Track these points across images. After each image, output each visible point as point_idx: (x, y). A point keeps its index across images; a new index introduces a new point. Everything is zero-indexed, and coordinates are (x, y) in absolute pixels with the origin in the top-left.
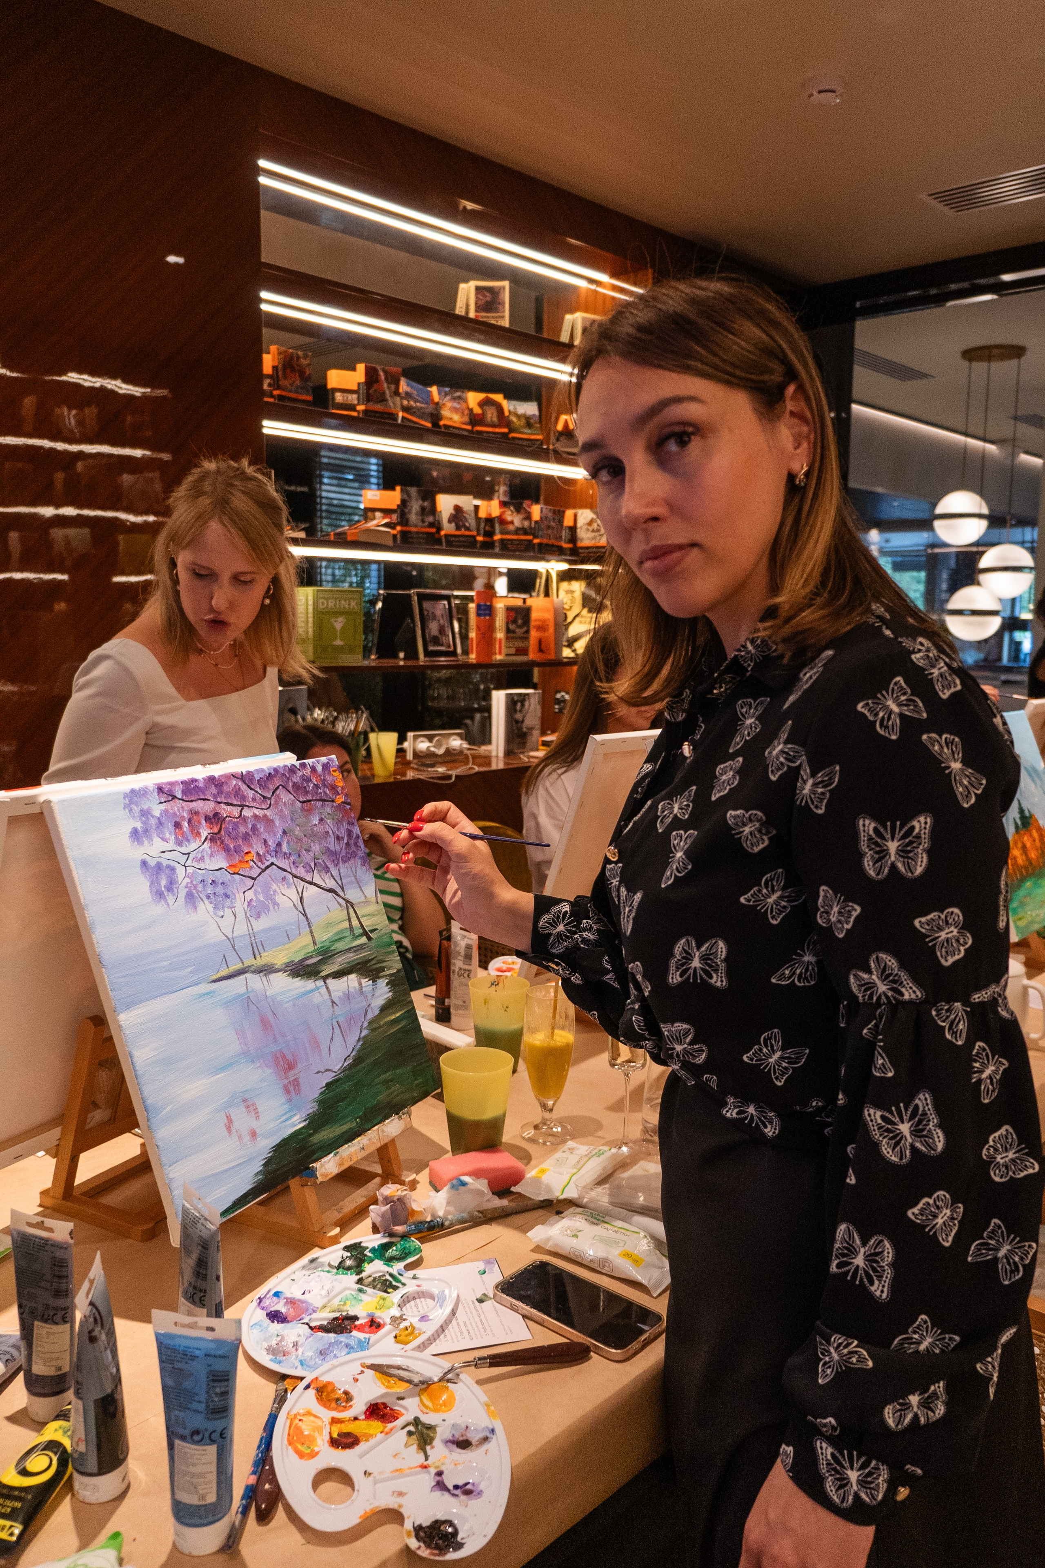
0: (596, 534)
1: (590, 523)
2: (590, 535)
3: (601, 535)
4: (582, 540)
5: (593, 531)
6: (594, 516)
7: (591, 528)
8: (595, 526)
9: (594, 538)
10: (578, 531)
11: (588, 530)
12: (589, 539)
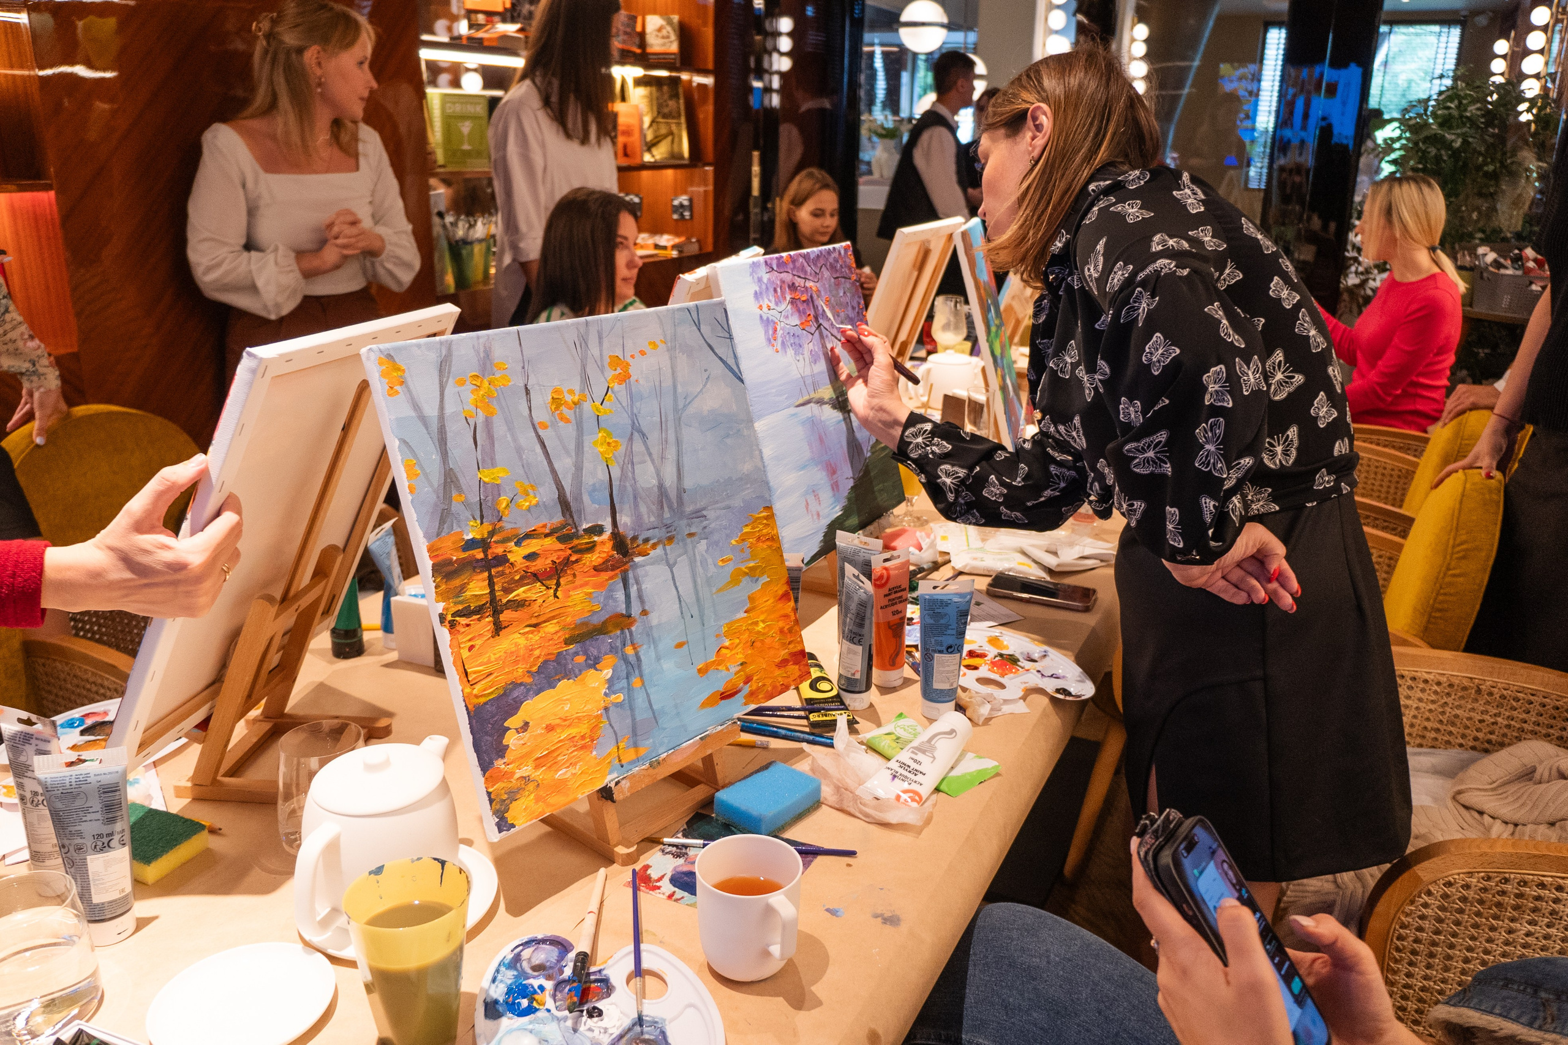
0: (666, 40)
1: (660, 30)
2: (660, 41)
3: (671, 42)
4: (652, 46)
5: (663, 37)
6: (665, 23)
7: (660, 35)
8: (664, 32)
9: (664, 45)
10: (647, 37)
11: (655, 36)
12: (659, 45)
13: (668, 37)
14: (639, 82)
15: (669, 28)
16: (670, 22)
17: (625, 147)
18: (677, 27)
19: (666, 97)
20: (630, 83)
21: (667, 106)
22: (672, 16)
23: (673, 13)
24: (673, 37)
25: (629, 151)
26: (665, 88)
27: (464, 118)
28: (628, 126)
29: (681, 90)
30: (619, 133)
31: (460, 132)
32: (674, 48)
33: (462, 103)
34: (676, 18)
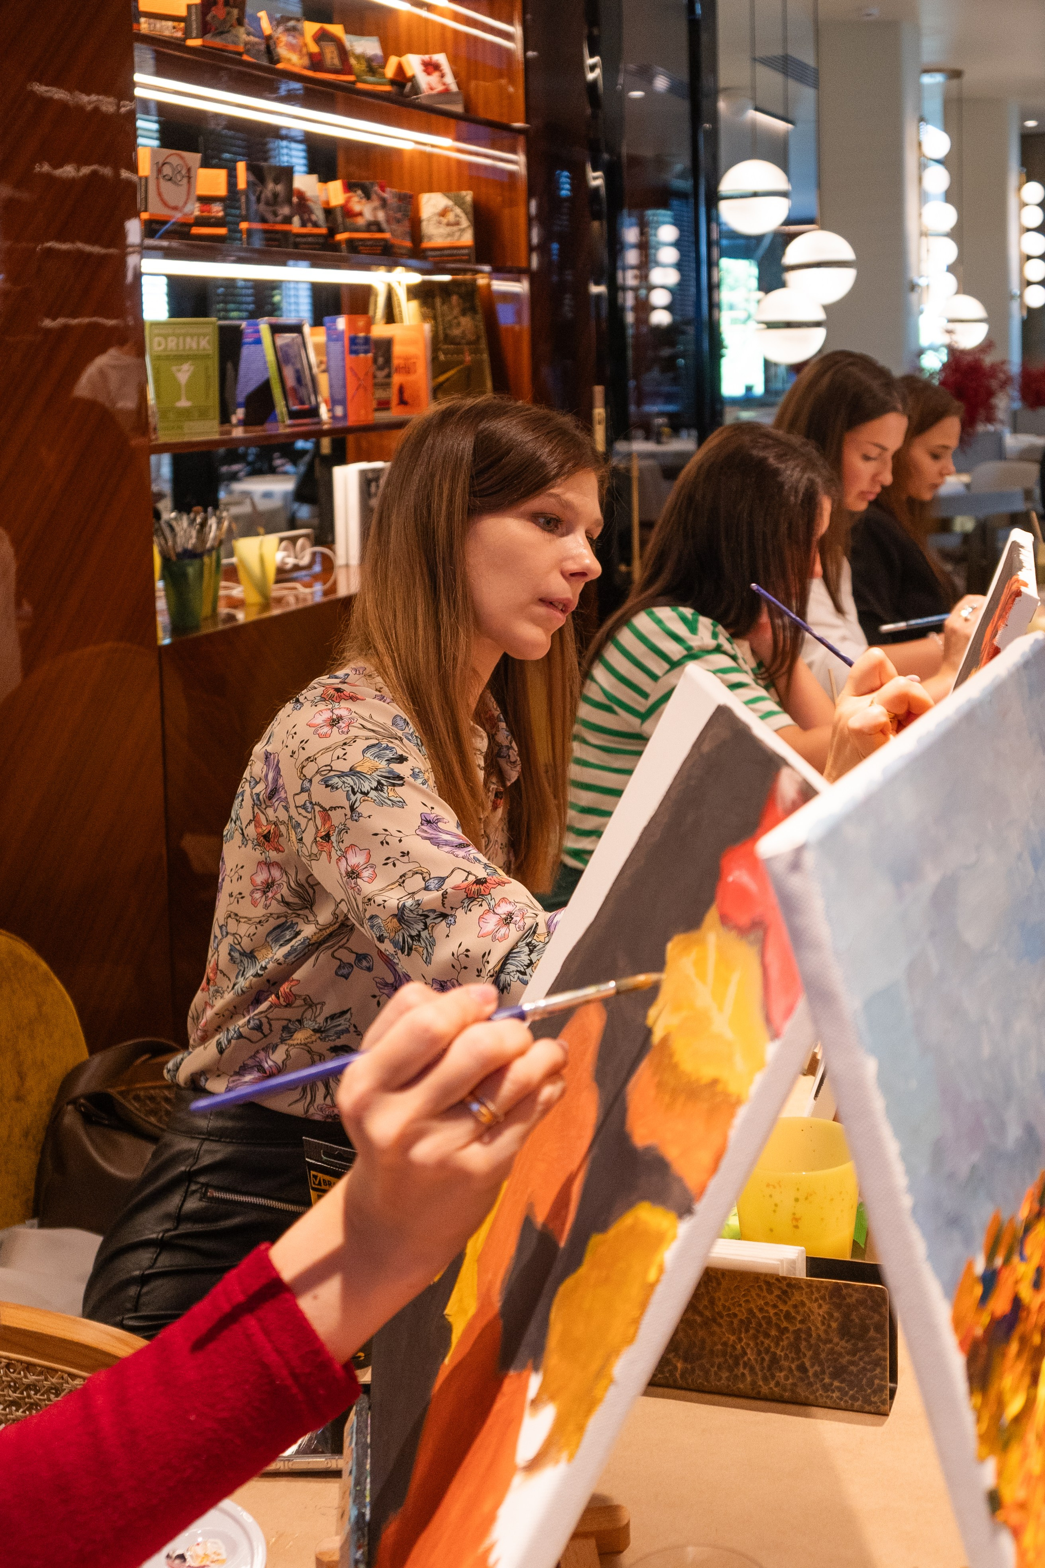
0: (455, 228)
1: (443, 213)
2: (444, 230)
3: (463, 230)
4: (430, 238)
5: (449, 225)
6: (450, 203)
7: (444, 220)
8: (451, 217)
9: (450, 235)
10: (424, 225)
11: (440, 223)
12: (441, 236)
13: (457, 223)
14: (415, 292)
15: (458, 211)
16: (459, 203)
17: (401, 390)
18: (470, 209)
19: (456, 311)
20: (401, 294)
21: (459, 324)
22: (464, 193)
23: (460, 189)
24: (465, 223)
25: (407, 396)
26: (455, 299)
27: (180, 358)
28: (407, 358)
29: (478, 303)
30: (393, 370)
31: (175, 379)
32: (467, 239)
33: (178, 336)
34: (468, 196)
